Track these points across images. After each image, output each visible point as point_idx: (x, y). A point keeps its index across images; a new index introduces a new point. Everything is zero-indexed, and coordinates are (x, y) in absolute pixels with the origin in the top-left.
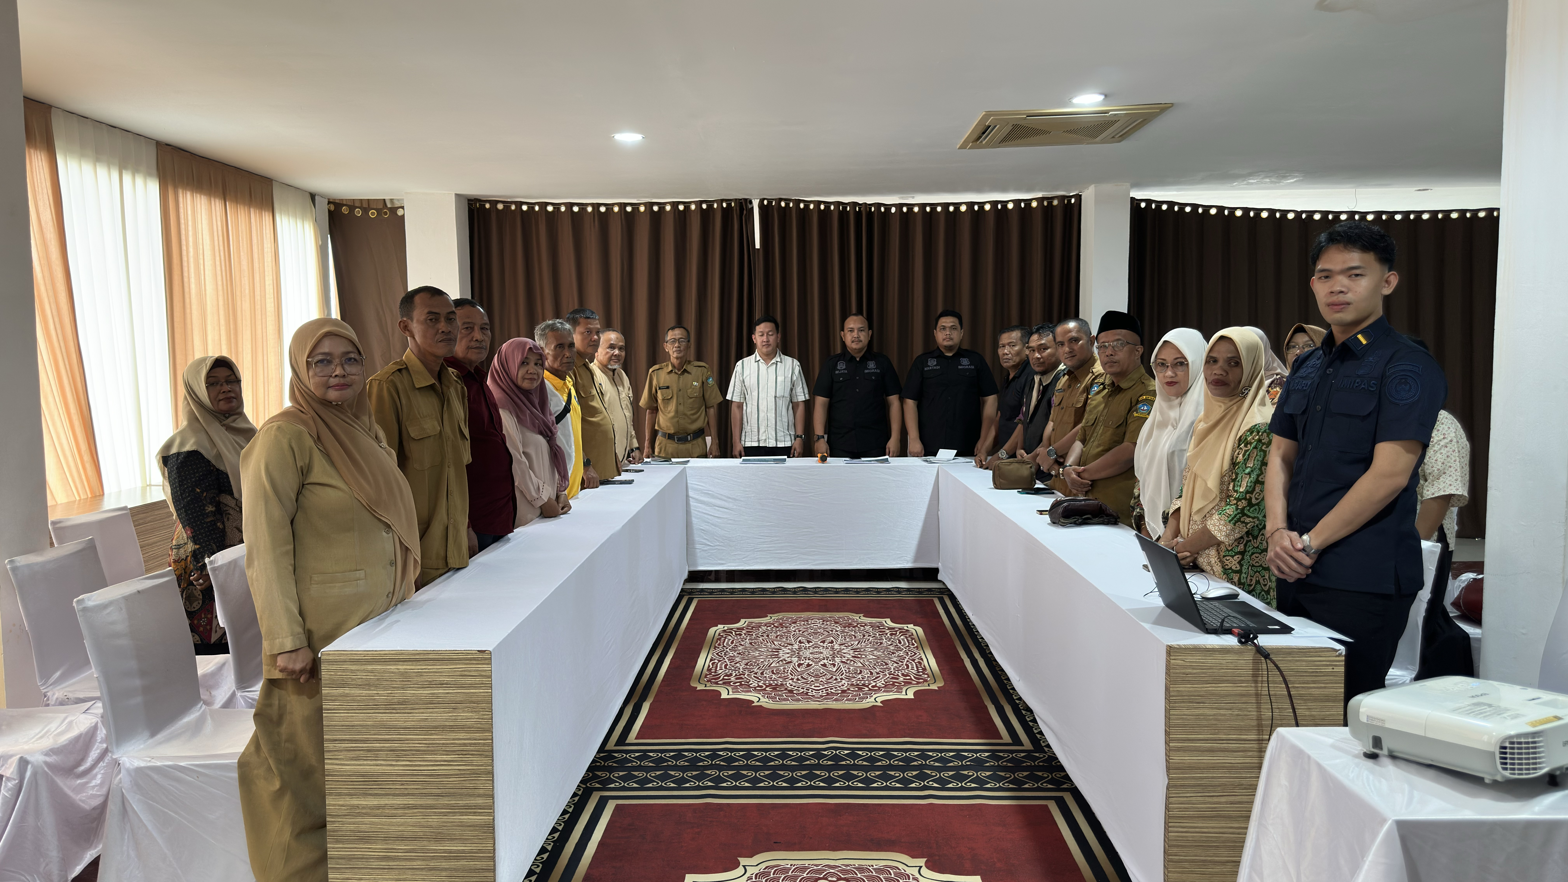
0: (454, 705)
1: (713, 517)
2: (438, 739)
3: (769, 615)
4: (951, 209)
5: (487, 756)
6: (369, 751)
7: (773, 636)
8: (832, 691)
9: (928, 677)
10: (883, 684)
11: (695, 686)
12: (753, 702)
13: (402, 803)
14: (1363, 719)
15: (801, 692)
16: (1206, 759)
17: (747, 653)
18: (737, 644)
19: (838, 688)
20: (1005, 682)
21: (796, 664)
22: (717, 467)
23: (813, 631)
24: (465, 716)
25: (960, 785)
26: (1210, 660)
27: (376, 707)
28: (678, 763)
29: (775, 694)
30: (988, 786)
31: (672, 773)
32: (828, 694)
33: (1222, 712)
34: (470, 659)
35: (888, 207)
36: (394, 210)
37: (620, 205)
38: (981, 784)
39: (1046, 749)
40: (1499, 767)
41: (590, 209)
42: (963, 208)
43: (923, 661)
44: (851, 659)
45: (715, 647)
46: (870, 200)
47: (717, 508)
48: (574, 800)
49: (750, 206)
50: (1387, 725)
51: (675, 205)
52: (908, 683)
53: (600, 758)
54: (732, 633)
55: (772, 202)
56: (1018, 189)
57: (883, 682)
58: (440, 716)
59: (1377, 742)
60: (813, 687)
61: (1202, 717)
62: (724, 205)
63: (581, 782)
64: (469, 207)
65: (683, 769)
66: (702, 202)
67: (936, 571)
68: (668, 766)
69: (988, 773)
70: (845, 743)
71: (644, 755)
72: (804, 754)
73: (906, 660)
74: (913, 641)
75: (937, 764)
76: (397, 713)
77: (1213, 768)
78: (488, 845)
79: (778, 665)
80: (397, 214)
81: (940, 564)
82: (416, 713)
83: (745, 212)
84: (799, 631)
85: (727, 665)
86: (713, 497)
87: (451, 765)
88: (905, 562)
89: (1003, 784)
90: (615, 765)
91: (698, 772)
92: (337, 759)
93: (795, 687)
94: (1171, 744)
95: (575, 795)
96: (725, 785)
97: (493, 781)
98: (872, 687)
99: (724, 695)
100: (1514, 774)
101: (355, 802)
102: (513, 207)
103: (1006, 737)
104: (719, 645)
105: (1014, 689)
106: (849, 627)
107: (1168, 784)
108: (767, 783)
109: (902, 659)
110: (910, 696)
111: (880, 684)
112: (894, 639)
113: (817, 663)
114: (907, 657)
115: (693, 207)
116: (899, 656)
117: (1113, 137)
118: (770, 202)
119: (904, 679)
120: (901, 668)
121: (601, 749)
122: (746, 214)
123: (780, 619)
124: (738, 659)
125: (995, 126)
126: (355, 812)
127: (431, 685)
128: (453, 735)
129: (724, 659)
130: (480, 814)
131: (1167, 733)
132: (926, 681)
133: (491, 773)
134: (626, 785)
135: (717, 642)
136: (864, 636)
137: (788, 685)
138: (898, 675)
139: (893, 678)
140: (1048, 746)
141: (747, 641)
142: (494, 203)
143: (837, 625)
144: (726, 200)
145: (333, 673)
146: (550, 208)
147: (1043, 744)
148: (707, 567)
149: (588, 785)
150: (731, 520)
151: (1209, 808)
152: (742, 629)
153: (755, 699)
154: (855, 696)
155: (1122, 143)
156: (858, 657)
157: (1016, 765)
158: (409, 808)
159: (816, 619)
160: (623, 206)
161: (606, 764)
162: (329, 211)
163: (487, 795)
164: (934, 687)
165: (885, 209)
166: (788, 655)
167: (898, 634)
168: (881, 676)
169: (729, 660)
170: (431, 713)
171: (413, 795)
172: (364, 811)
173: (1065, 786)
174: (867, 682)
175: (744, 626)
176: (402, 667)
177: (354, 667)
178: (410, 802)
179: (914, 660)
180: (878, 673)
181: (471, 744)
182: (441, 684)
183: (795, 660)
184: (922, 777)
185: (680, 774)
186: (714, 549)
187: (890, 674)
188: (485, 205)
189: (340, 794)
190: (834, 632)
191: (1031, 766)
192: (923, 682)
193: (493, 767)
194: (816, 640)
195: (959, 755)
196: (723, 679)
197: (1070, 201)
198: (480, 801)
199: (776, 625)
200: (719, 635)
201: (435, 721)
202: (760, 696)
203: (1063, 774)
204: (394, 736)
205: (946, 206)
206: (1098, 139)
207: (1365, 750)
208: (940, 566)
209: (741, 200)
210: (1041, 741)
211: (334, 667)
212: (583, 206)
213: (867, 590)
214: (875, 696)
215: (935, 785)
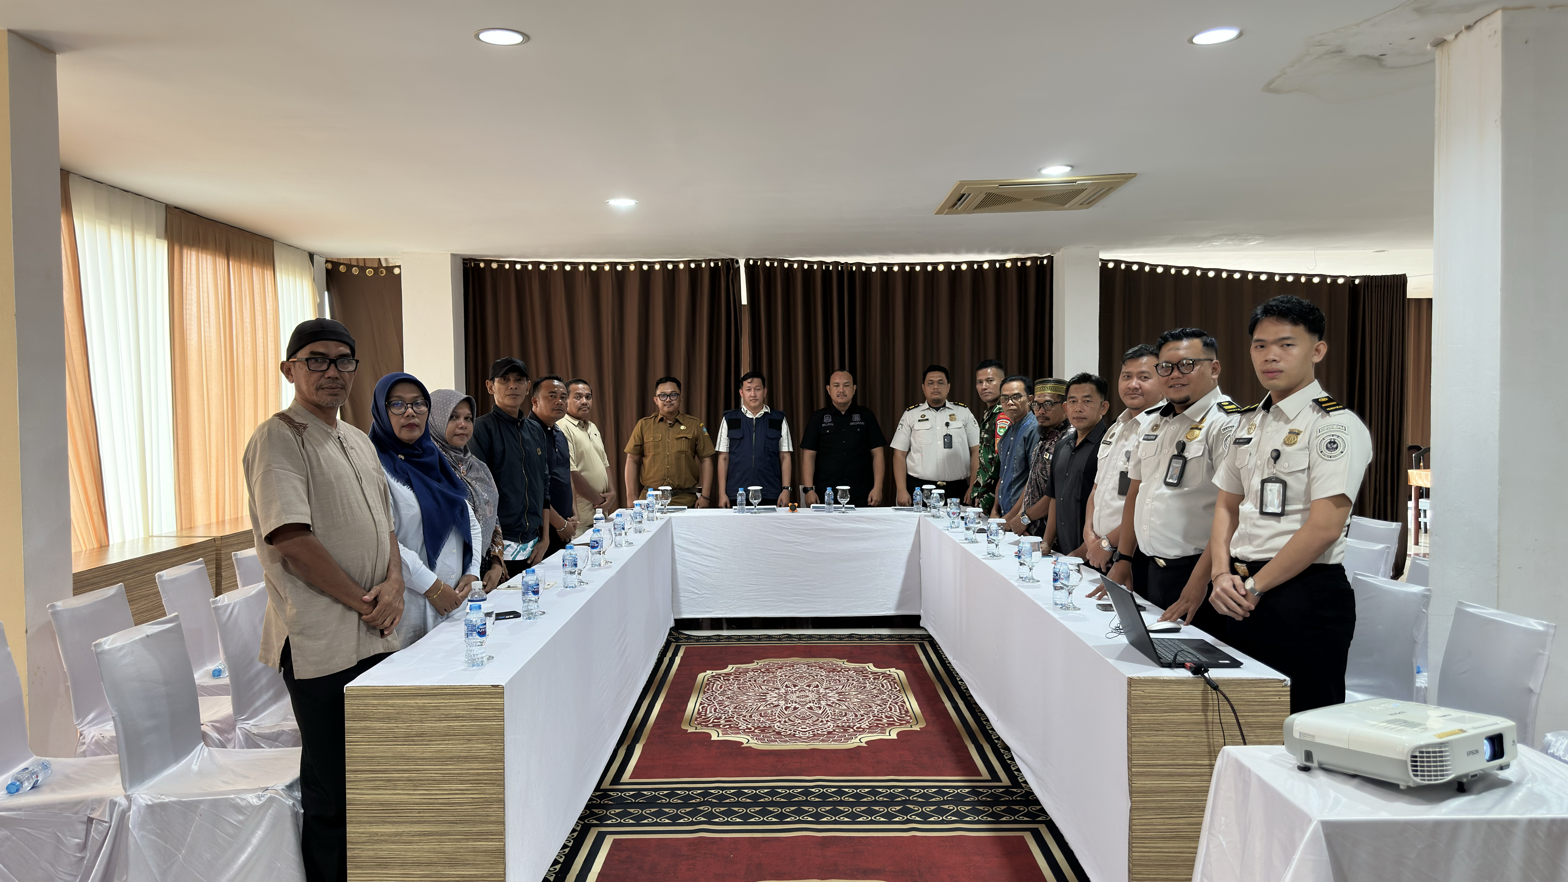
0: (468, 736)
1: (701, 566)
2: (453, 769)
3: (756, 661)
4: (930, 268)
5: (499, 785)
6: (389, 781)
7: (760, 680)
8: (818, 732)
9: (911, 719)
10: (867, 726)
11: (686, 728)
12: (743, 744)
13: (418, 830)
14: (1296, 735)
15: (788, 733)
16: (1166, 783)
17: (735, 698)
18: (726, 689)
19: (825, 730)
20: (984, 723)
21: (784, 707)
22: (705, 517)
23: (798, 675)
24: (480, 747)
25: (941, 818)
26: (1167, 691)
27: (395, 739)
28: (671, 801)
29: (763, 736)
30: (968, 819)
31: (667, 810)
32: (814, 735)
33: (1179, 739)
34: (485, 694)
35: (869, 266)
36: (389, 269)
37: (611, 264)
38: (961, 818)
39: (1023, 785)
40: (1411, 773)
41: (581, 268)
42: (941, 268)
43: (905, 704)
44: (837, 702)
45: (704, 692)
46: (851, 260)
47: (705, 557)
48: (573, 836)
49: (737, 266)
50: (1317, 740)
51: (664, 264)
52: (890, 724)
53: (597, 797)
54: (720, 678)
55: (757, 262)
56: (993, 251)
57: (867, 724)
58: (455, 747)
59: (1309, 756)
60: (800, 729)
61: (1161, 744)
62: (712, 264)
63: (580, 819)
64: (464, 266)
65: (677, 806)
66: (690, 262)
67: (918, 618)
68: (662, 803)
69: (967, 808)
70: (830, 781)
71: (639, 793)
72: (793, 791)
73: (889, 704)
74: (896, 685)
75: (920, 800)
76: (415, 745)
77: (1173, 791)
78: (499, 870)
79: (765, 707)
80: (394, 274)
81: (922, 611)
82: (433, 745)
83: (732, 271)
84: (786, 676)
85: (716, 708)
86: (701, 546)
87: (465, 794)
88: (888, 610)
89: (981, 817)
90: (610, 803)
91: (691, 809)
92: (358, 789)
93: (782, 728)
94: (1133, 770)
95: (574, 831)
96: (717, 820)
97: (504, 808)
98: (857, 728)
99: (714, 737)
100: (1424, 780)
101: (375, 829)
102: (507, 266)
103: (985, 774)
104: (708, 689)
105: (993, 729)
106: (833, 672)
107: (1131, 807)
108: (757, 819)
109: (885, 702)
110: (894, 736)
111: (864, 726)
112: (877, 683)
113: (803, 706)
114: (890, 700)
115: (682, 266)
116: (882, 699)
117: (1081, 204)
118: (755, 262)
119: (888, 721)
120: (884, 711)
121: (597, 789)
122: (733, 274)
123: (767, 665)
124: (727, 703)
125: (970, 195)
126: (374, 839)
127: (447, 718)
128: (467, 766)
129: (713, 703)
130: (492, 840)
131: (1129, 759)
132: (908, 722)
133: (502, 801)
134: (622, 821)
135: (706, 687)
136: (848, 680)
137: (776, 727)
138: (881, 717)
139: (876, 720)
140: (1025, 782)
141: (735, 685)
142: (488, 262)
143: (822, 670)
144: (713, 260)
145: (355, 708)
146: (543, 267)
147: (1020, 781)
148: (695, 614)
149: (586, 821)
150: (718, 568)
151: (1170, 829)
152: (730, 674)
153: (744, 741)
154: (841, 737)
155: (1090, 209)
156: (843, 701)
157: (995, 800)
158: (425, 835)
159: (801, 665)
160: (613, 265)
161: (602, 802)
162: (327, 270)
163: (499, 822)
164: (916, 728)
165: (866, 268)
166: (775, 699)
167: (881, 678)
168: (866, 719)
169: (718, 704)
170: (446, 744)
171: (429, 822)
172: (382, 838)
173: (1040, 819)
174: (852, 724)
175: (732, 671)
176: (420, 702)
177: (375, 702)
178: (427, 830)
179: (896, 703)
180: (862, 716)
181: (484, 774)
182: (457, 718)
183: (782, 703)
184: (905, 811)
185: (674, 811)
186: (701, 597)
187: (874, 716)
188: (479, 264)
189: (360, 822)
190: (819, 677)
191: (1009, 800)
192: (906, 724)
193: (504, 795)
194: (802, 684)
195: (940, 791)
196: (713, 722)
197: (1042, 262)
198: (492, 827)
199: (762, 670)
200: (708, 680)
201: (450, 752)
202: (749, 738)
203: (1038, 807)
204: (412, 767)
205: (924, 265)
206: (1067, 206)
207: (1299, 764)
208: (922, 613)
209: (727, 259)
210: (1019, 778)
211: (357, 702)
212: (574, 265)
213: (850, 636)
214: (859, 737)
215: (917, 819)
